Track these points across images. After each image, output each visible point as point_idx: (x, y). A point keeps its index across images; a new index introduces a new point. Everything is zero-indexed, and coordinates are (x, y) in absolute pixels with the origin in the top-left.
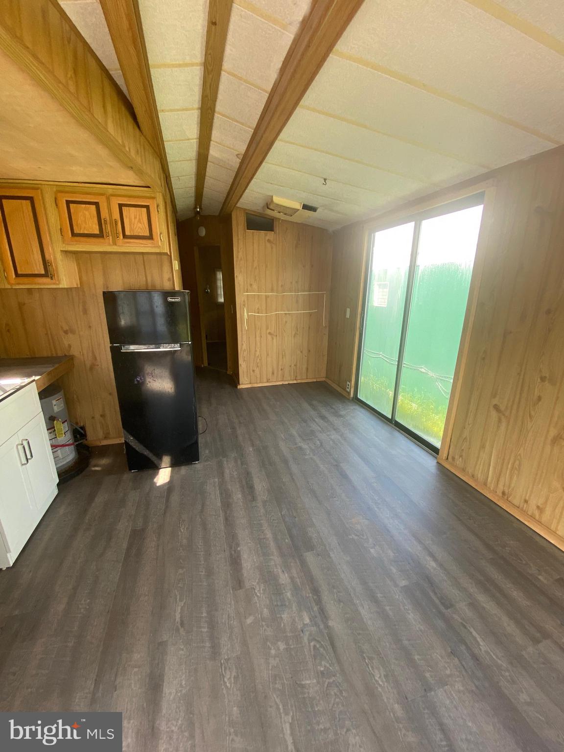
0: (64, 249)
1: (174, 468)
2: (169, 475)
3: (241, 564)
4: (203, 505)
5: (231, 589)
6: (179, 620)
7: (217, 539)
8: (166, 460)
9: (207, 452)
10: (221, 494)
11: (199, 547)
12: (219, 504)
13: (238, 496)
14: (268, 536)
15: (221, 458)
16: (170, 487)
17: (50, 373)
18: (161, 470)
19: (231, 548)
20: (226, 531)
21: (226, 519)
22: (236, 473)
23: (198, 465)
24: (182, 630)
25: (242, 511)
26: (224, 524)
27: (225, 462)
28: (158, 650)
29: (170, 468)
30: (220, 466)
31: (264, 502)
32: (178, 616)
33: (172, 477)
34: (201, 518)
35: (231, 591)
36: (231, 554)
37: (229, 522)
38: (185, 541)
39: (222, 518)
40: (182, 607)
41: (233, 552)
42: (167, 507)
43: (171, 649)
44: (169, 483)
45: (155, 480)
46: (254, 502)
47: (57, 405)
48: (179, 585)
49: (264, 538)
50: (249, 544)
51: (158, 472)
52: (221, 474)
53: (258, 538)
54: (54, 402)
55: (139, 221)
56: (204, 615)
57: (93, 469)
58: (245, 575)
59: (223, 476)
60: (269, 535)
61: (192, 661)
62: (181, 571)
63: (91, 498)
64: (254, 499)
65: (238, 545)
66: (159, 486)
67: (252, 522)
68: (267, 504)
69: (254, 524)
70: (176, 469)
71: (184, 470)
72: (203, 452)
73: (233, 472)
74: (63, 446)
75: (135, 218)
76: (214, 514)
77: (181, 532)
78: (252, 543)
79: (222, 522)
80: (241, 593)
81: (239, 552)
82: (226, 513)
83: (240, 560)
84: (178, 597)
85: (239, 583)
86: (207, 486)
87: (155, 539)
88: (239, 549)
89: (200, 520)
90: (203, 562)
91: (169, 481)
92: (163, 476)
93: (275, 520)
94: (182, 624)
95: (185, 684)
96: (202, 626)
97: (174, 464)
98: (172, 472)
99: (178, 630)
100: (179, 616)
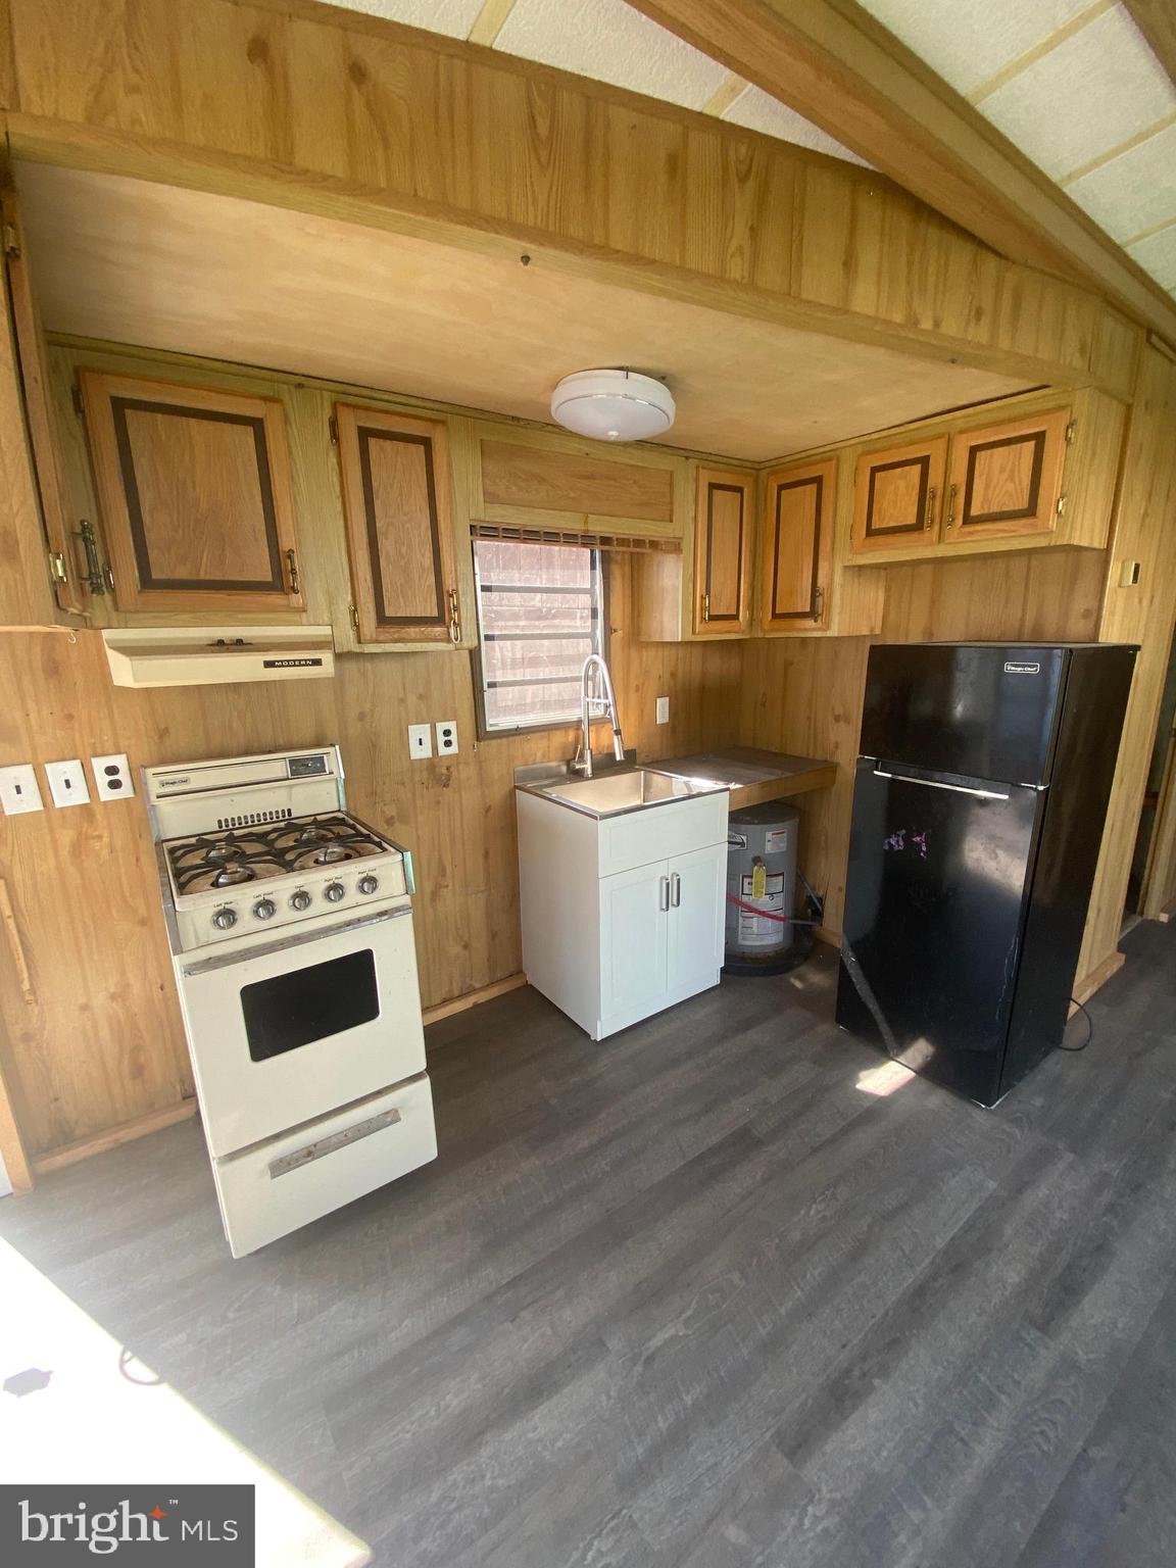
0: (850, 563)
1: (923, 1080)
2: (897, 1086)
3: (845, 1418)
4: (903, 1207)
5: (773, 1430)
6: (653, 1349)
7: (857, 1307)
8: (921, 1050)
9: (1038, 1102)
10: (970, 1225)
11: (808, 1275)
12: (940, 1242)
13: (1008, 1272)
14: (979, 1449)
15: (1061, 1146)
16: (876, 1108)
17: (765, 785)
18: (893, 1063)
19: (864, 1358)
20: (891, 1313)
21: (920, 1291)
22: (1065, 1217)
23: (980, 1117)
24: (639, 1368)
25: (980, 1315)
26: (904, 1294)
27: (1061, 1165)
28: (589, 1345)
29: (914, 1074)
30: (1039, 1161)
31: (1068, 1365)
32: (657, 1341)
33: (899, 1093)
34: (870, 1227)
35: (768, 1435)
36: (848, 1371)
37: (920, 1304)
38: (796, 1235)
39: (911, 1278)
40: (676, 1336)
41: (856, 1373)
42: (832, 1141)
43: (600, 1372)
44: (881, 1100)
45: (863, 1074)
46: (1034, 1333)
47: (773, 841)
48: (710, 1296)
49: (962, 1440)
50: (911, 1405)
51: (883, 1063)
52: (1019, 1186)
53: (949, 1418)
54: (769, 836)
55: (1011, 478)
56: (688, 1400)
57: (792, 980)
58: (828, 1448)
59: (1020, 1191)
60: (986, 1449)
61: (599, 1436)
62: (736, 1277)
63: (746, 1025)
64: (1046, 1324)
65: (884, 1371)
66: (859, 1091)
67: (975, 1368)
68: (1073, 1379)
69: (977, 1380)
70: (924, 1085)
71: (938, 1100)
72: (1029, 1096)
73: (1060, 1207)
74: (763, 914)
75: (1002, 470)
76: (907, 1252)
77: (808, 1213)
78: (921, 1409)
79: (905, 1285)
80: (780, 1466)
81: (870, 1389)
82: (935, 1277)
83: (855, 1407)
84: (689, 1313)
85: (799, 1443)
86: (954, 1176)
87: (758, 1177)
88: (876, 1382)
89: (865, 1229)
90: (782, 1311)
91: (882, 1097)
92: (885, 1078)
93: (1047, 1439)
94: (649, 1360)
95: (559, 1449)
96: (666, 1411)
97: (927, 1072)
98: (910, 1084)
99: (634, 1361)
100: (660, 1343)
